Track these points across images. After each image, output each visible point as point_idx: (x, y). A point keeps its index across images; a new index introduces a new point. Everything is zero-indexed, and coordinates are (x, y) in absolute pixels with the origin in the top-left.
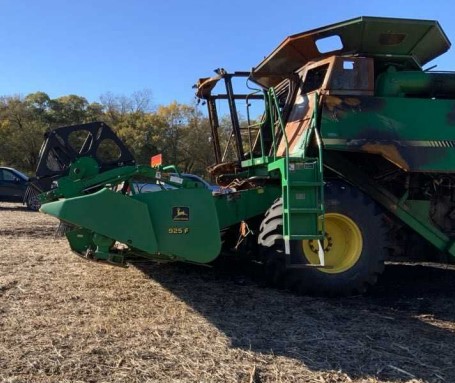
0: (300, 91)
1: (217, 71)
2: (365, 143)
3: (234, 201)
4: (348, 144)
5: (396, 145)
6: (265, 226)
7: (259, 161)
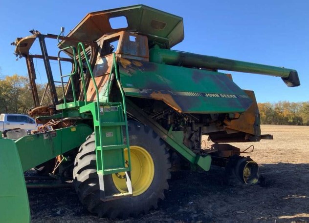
0: (99, 55)
1: (31, 32)
2: (152, 92)
3: (50, 139)
4: (141, 92)
5: (171, 94)
6: (79, 161)
7: (71, 105)
